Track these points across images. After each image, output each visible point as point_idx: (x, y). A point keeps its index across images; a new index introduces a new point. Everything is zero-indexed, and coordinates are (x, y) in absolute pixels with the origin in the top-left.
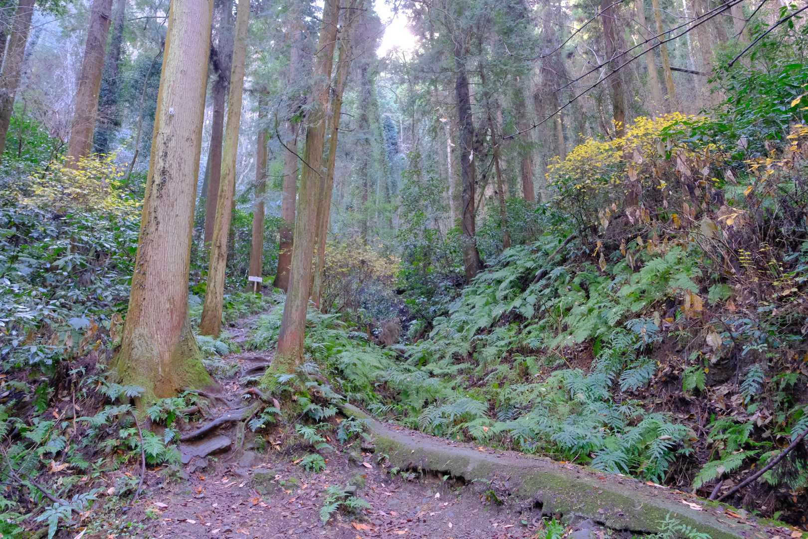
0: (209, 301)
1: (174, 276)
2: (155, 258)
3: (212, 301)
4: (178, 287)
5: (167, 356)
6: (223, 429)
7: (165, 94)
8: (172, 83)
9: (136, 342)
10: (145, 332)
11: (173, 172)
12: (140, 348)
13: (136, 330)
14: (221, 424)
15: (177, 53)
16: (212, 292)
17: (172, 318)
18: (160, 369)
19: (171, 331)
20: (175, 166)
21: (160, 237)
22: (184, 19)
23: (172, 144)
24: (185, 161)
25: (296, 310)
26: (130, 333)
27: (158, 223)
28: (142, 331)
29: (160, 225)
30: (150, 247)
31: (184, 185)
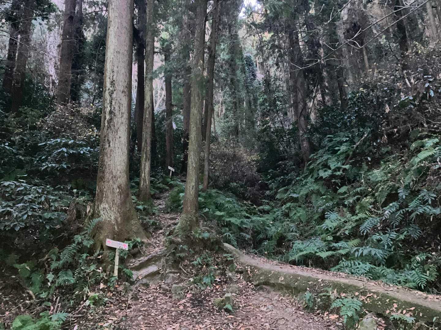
0: (142, 184)
1: (120, 172)
2: (109, 163)
3: (144, 185)
4: (123, 179)
5: (119, 219)
6: (153, 261)
7: (108, 66)
8: (112, 59)
9: (102, 212)
10: (107, 206)
11: (117, 112)
12: (104, 216)
13: (101, 206)
14: (152, 258)
15: (114, 41)
16: (143, 180)
17: (121, 197)
18: (116, 227)
19: (121, 205)
20: (117, 108)
21: (111, 151)
22: (116, 20)
23: (114, 96)
24: (122, 105)
25: (193, 188)
26: (98, 208)
27: (109, 143)
28: (105, 206)
29: (111, 144)
30: (106, 157)
31: (122, 119)
